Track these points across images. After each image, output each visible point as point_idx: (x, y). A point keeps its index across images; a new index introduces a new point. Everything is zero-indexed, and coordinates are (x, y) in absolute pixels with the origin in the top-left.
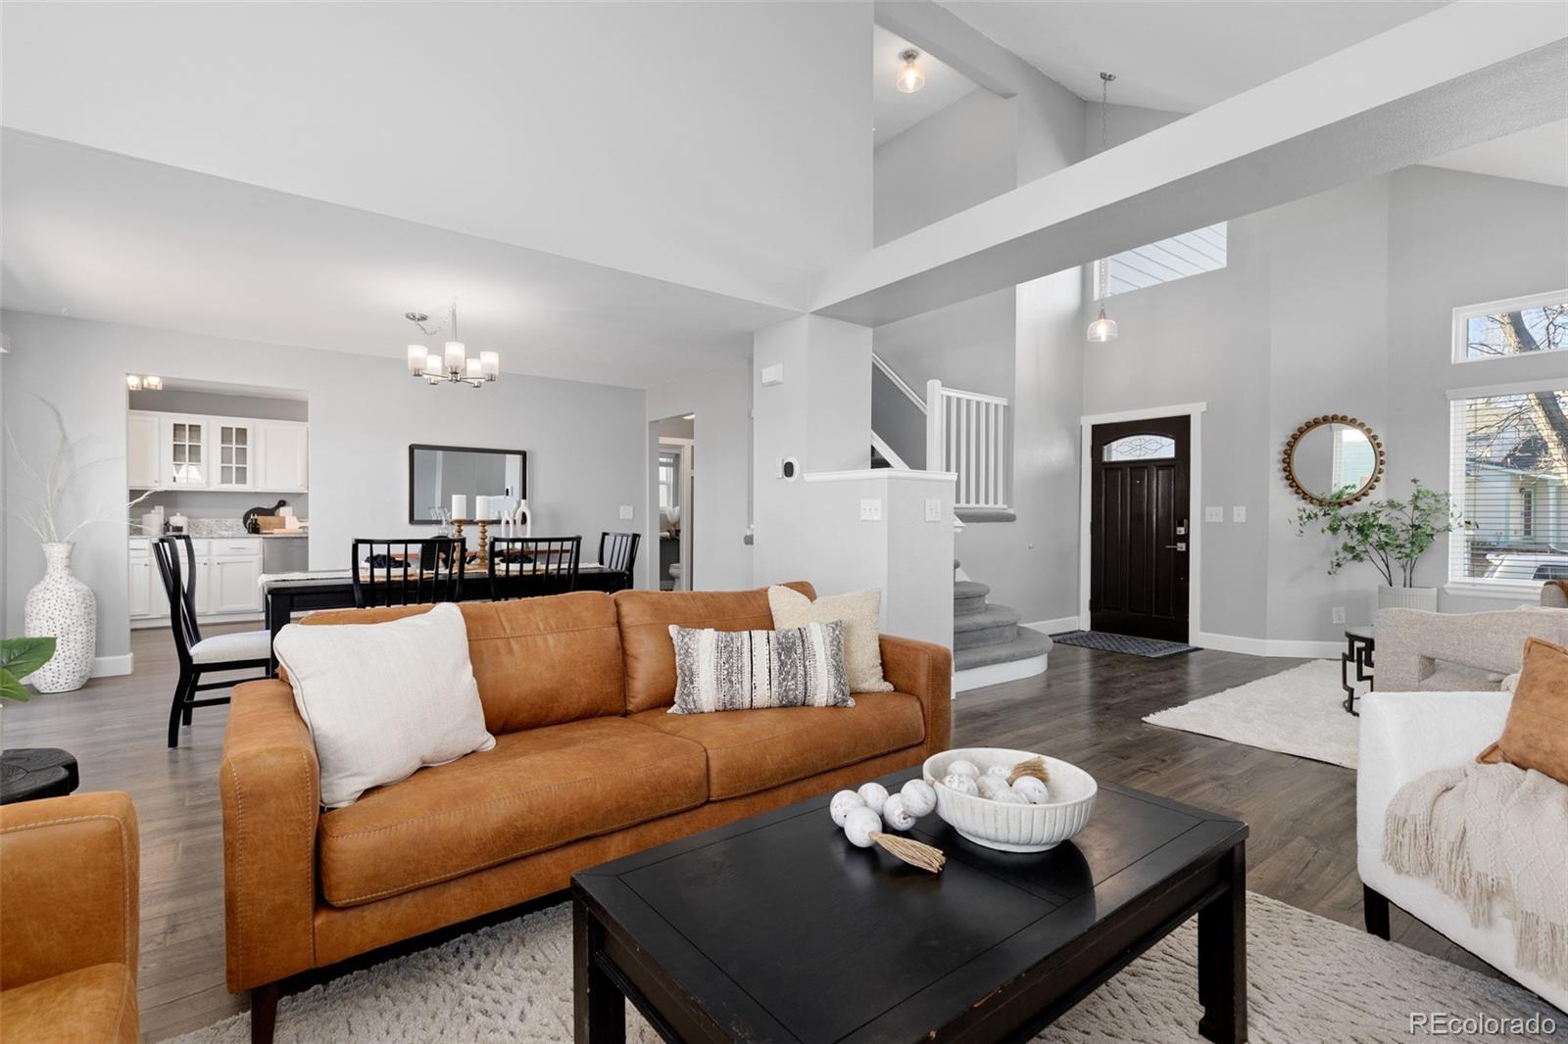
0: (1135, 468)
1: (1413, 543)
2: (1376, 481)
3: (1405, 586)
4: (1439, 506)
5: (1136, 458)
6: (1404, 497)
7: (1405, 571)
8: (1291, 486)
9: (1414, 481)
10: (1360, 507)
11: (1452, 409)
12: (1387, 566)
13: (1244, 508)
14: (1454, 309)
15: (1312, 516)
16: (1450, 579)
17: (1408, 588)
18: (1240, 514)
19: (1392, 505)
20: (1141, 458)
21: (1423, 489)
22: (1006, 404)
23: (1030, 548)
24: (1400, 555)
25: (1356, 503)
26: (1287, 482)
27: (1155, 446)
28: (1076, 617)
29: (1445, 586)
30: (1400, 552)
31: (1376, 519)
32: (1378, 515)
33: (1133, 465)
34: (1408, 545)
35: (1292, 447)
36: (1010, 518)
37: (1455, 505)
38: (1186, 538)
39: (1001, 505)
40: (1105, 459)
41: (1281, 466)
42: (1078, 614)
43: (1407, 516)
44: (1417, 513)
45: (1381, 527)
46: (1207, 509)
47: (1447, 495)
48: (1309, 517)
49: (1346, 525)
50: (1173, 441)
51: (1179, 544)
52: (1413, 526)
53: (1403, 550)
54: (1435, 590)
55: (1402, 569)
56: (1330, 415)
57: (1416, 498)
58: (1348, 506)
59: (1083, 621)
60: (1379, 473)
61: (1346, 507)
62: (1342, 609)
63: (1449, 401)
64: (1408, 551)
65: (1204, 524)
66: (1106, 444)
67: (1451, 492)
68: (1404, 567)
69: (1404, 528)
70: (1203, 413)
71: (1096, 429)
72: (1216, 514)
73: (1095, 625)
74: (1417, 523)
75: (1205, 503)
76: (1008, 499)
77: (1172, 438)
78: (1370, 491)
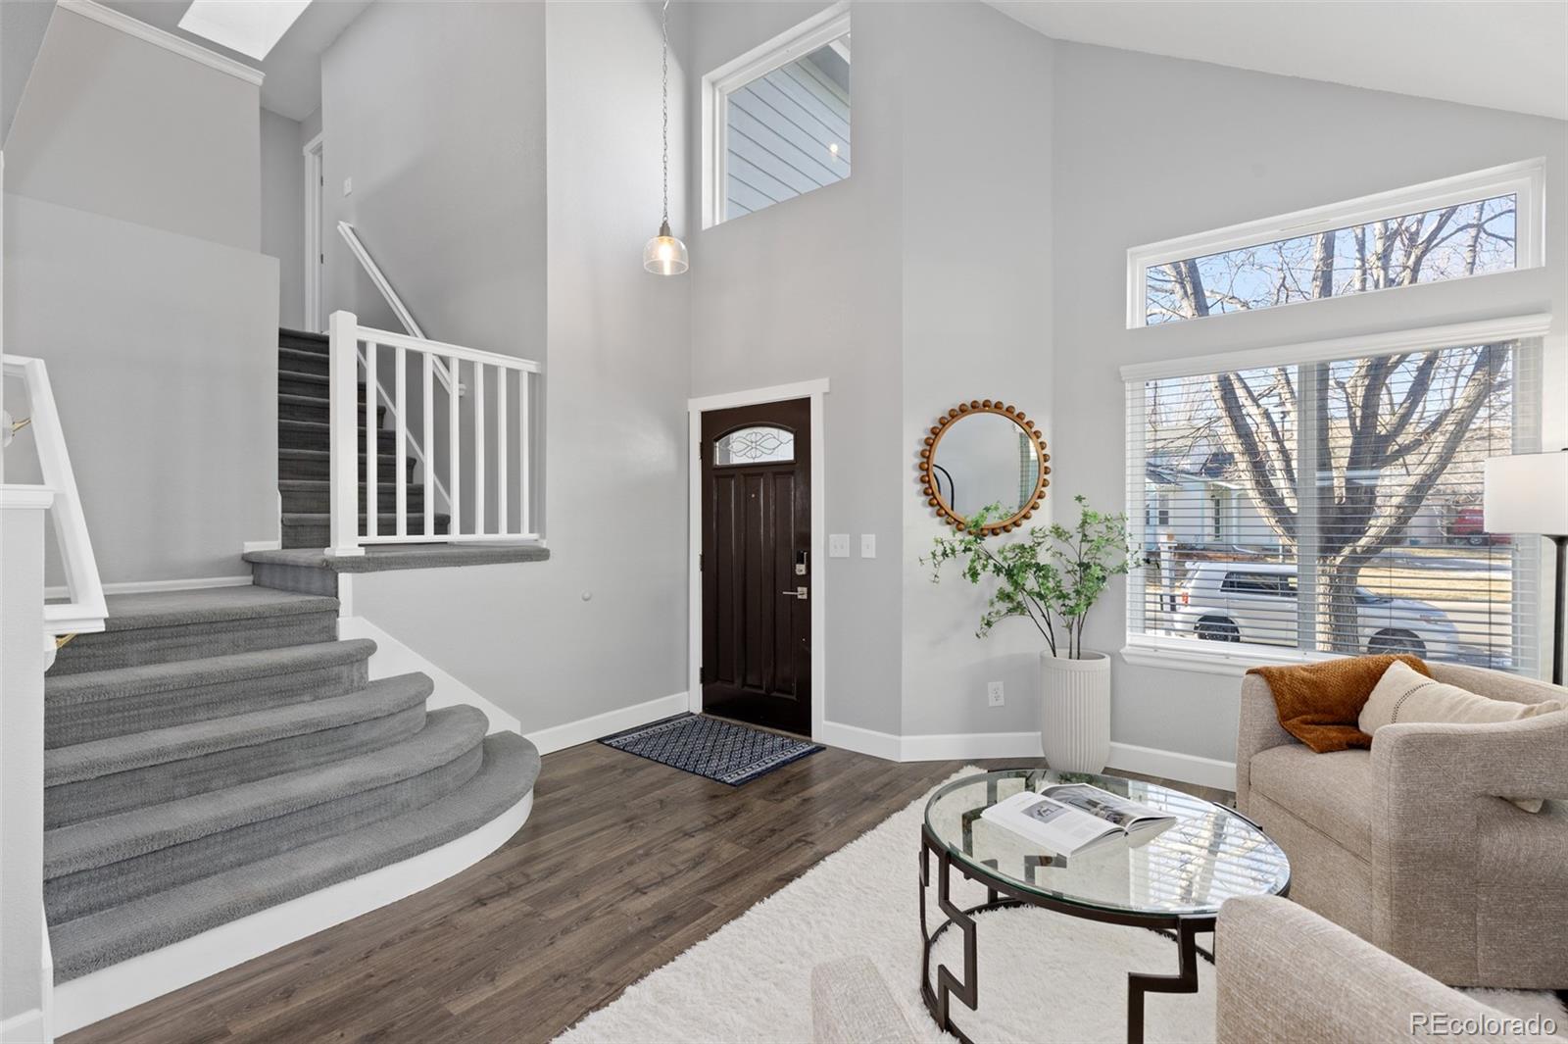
0: (749, 475)
1: (1078, 592)
2: (1040, 497)
3: (1070, 658)
4: (1112, 536)
5: (751, 461)
6: (1071, 523)
7: (1071, 630)
8: (931, 505)
9: (1079, 499)
10: (1021, 535)
11: (1128, 395)
12: (1049, 625)
13: (874, 536)
14: (1129, 251)
15: (949, 551)
16: (1128, 640)
17: (1074, 661)
18: (869, 546)
19: (1058, 532)
20: (757, 461)
21: (1090, 510)
22: (534, 370)
23: (586, 600)
24: (1064, 609)
25: (1015, 530)
26: (924, 499)
27: (773, 443)
28: (686, 693)
29: (1122, 651)
30: (1064, 605)
31: (1033, 556)
32: (1038, 549)
33: (748, 471)
34: (1073, 595)
35: (931, 445)
36: (541, 555)
37: (1131, 535)
38: (806, 580)
39: (525, 536)
40: (718, 462)
41: (917, 474)
42: (687, 688)
43: (1073, 551)
44: (1085, 546)
45: (1039, 568)
46: (831, 536)
47: (1123, 519)
48: (945, 554)
49: (995, 565)
50: (791, 436)
51: (799, 589)
52: (1081, 565)
53: (1067, 602)
54: (1108, 659)
55: (1068, 630)
56: (981, 400)
57: (1084, 522)
58: (1007, 534)
59: (691, 699)
60: (1044, 486)
61: (1003, 536)
62: (1000, 684)
63: (1124, 382)
64: (1072, 603)
65: (830, 561)
66: (717, 440)
67: (1128, 515)
68: (1070, 627)
69: (1070, 568)
70: (825, 394)
71: (707, 417)
72: (841, 545)
73: (709, 706)
74: (1085, 561)
75: (830, 529)
76: (537, 524)
77: (791, 432)
78: (1032, 512)
